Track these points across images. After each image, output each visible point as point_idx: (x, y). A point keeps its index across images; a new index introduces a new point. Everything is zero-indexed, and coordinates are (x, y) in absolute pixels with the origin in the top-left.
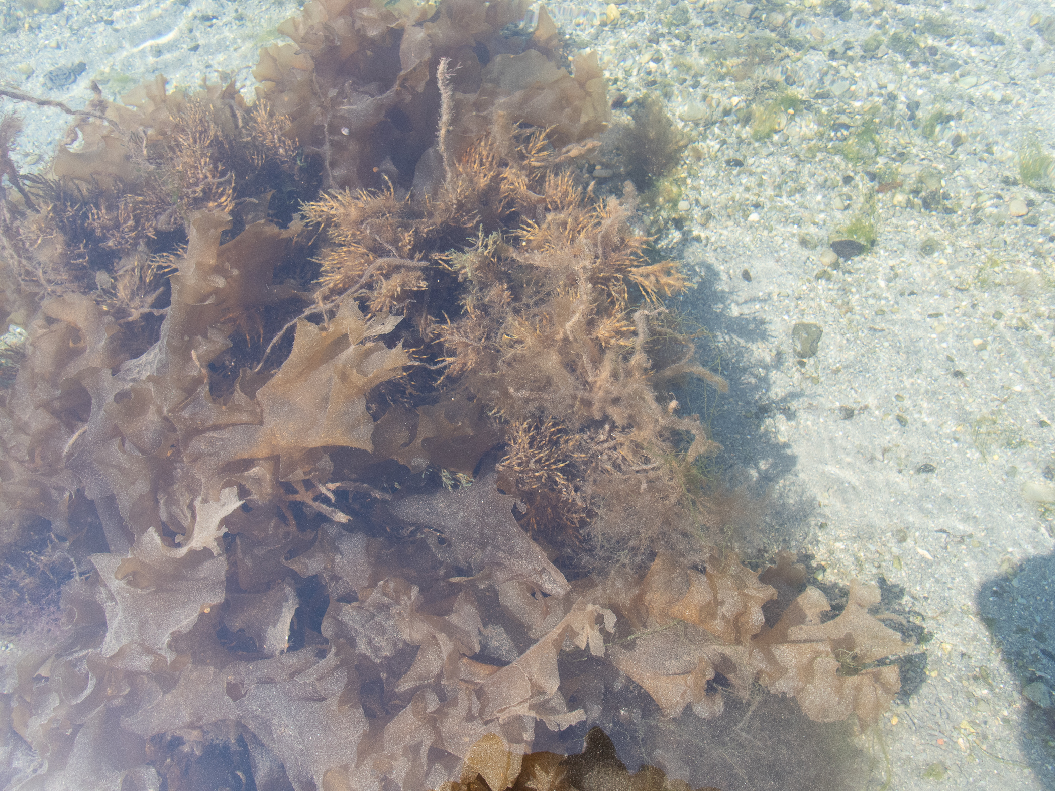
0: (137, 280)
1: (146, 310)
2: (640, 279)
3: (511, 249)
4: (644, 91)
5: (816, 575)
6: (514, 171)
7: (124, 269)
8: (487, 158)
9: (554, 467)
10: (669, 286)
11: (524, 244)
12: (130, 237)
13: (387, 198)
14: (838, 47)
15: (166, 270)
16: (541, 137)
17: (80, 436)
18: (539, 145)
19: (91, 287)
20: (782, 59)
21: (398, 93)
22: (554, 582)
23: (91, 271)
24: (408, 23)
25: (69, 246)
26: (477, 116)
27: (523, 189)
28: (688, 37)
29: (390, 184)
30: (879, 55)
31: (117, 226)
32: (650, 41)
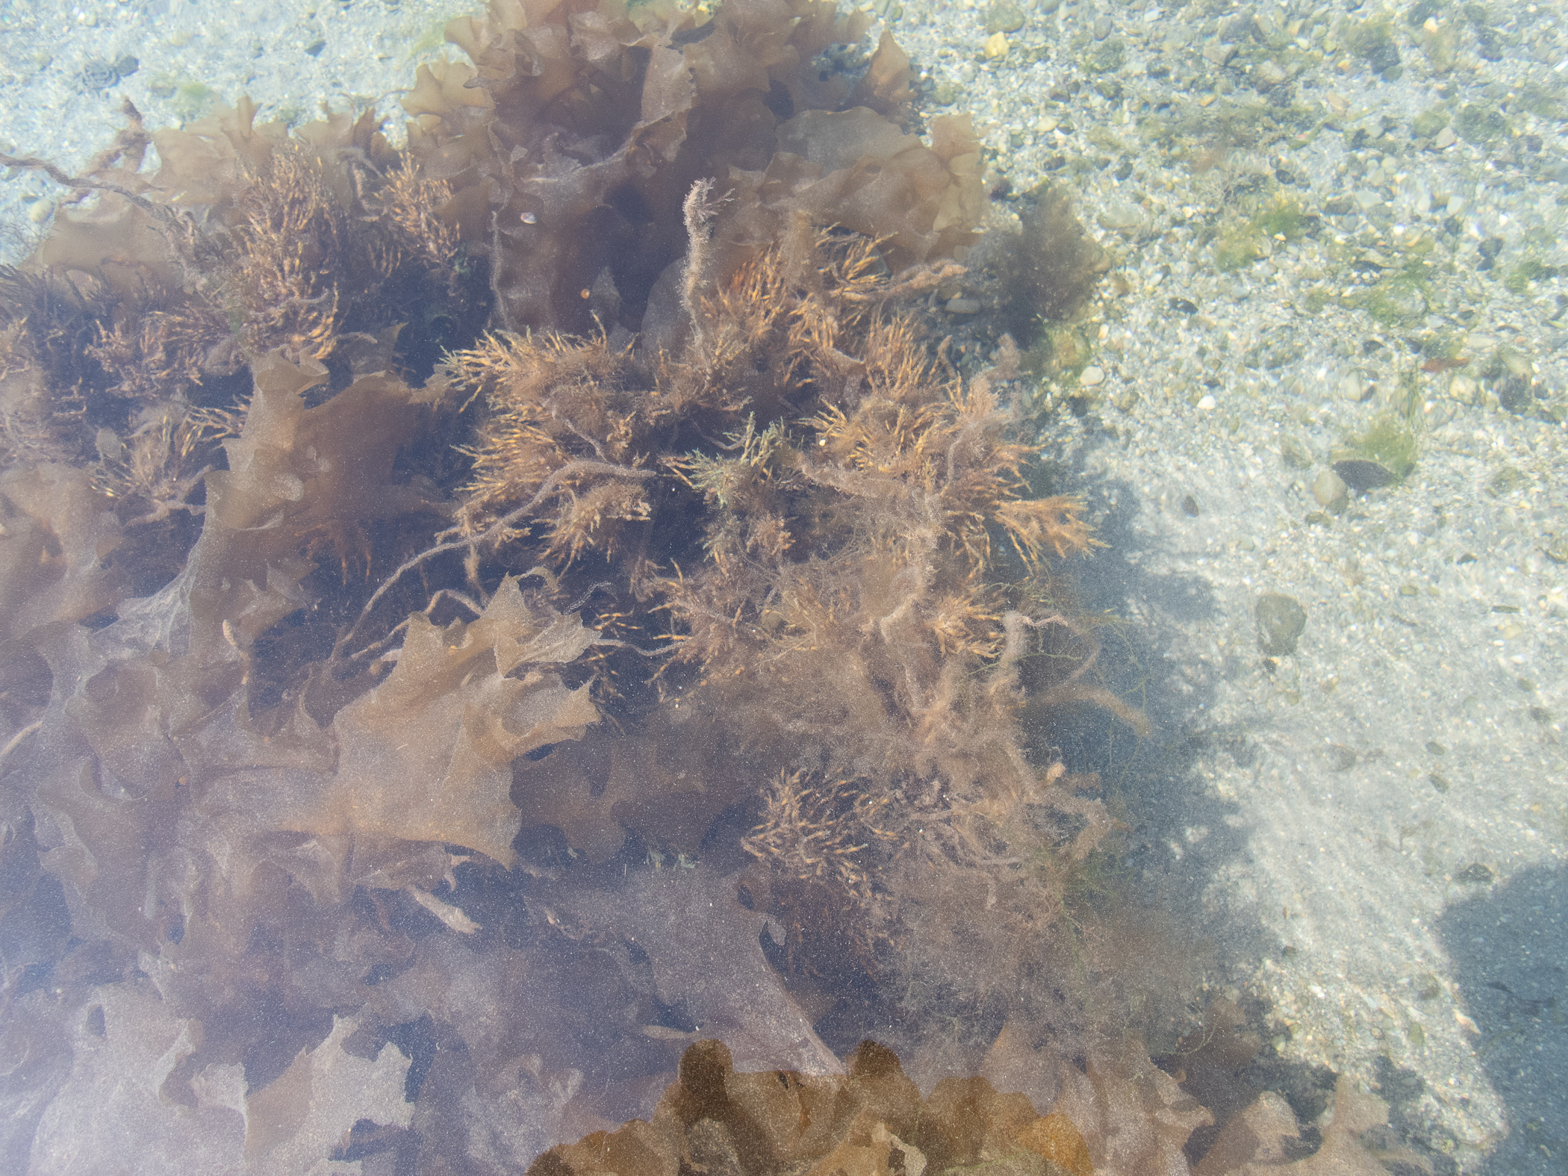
0: (164, 450)
1: (179, 505)
2: (1013, 523)
3: (800, 456)
4: (1044, 176)
5: (1274, 1042)
6: (815, 306)
7: (145, 427)
8: (774, 283)
9: (839, 851)
10: (1063, 540)
11: (822, 443)
12: (157, 380)
13: (596, 348)
14: (1372, 126)
15: (218, 436)
16: (868, 249)
17: (25, 738)
18: (862, 263)
19: (89, 453)
20: (1273, 142)
21: (630, 160)
22: (822, 1065)
23: (90, 428)
24: (659, 43)
25: (53, 386)
26: (761, 208)
27: (827, 347)
28: (1119, 90)
29: (602, 328)
30: (1440, 145)
31: (138, 357)
32: (1056, 96)
